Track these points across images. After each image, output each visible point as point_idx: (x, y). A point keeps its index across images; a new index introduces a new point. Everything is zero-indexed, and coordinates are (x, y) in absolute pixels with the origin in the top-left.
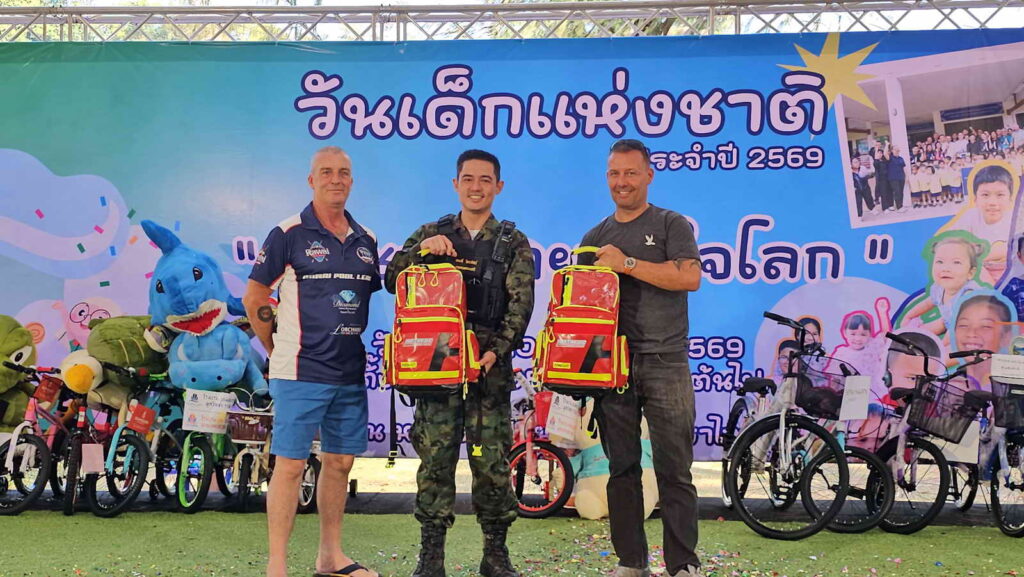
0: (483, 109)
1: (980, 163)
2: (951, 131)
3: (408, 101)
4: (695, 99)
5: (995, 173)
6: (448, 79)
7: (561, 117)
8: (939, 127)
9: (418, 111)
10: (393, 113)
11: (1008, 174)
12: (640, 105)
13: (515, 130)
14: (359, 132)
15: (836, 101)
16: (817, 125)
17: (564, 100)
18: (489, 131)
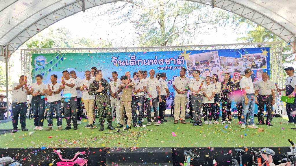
0: (137, 62)
1: (205, 68)
2: (202, 64)
3: (127, 61)
4: (166, 60)
5: (207, 70)
6: (132, 58)
7: (148, 62)
8: (200, 63)
9: (128, 62)
10: (125, 62)
11: (209, 69)
12: (159, 61)
13: (142, 64)
14: (120, 65)
15: (186, 60)
16: (183, 63)
17: (149, 60)
18: (138, 64)
